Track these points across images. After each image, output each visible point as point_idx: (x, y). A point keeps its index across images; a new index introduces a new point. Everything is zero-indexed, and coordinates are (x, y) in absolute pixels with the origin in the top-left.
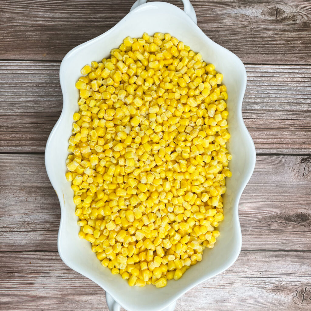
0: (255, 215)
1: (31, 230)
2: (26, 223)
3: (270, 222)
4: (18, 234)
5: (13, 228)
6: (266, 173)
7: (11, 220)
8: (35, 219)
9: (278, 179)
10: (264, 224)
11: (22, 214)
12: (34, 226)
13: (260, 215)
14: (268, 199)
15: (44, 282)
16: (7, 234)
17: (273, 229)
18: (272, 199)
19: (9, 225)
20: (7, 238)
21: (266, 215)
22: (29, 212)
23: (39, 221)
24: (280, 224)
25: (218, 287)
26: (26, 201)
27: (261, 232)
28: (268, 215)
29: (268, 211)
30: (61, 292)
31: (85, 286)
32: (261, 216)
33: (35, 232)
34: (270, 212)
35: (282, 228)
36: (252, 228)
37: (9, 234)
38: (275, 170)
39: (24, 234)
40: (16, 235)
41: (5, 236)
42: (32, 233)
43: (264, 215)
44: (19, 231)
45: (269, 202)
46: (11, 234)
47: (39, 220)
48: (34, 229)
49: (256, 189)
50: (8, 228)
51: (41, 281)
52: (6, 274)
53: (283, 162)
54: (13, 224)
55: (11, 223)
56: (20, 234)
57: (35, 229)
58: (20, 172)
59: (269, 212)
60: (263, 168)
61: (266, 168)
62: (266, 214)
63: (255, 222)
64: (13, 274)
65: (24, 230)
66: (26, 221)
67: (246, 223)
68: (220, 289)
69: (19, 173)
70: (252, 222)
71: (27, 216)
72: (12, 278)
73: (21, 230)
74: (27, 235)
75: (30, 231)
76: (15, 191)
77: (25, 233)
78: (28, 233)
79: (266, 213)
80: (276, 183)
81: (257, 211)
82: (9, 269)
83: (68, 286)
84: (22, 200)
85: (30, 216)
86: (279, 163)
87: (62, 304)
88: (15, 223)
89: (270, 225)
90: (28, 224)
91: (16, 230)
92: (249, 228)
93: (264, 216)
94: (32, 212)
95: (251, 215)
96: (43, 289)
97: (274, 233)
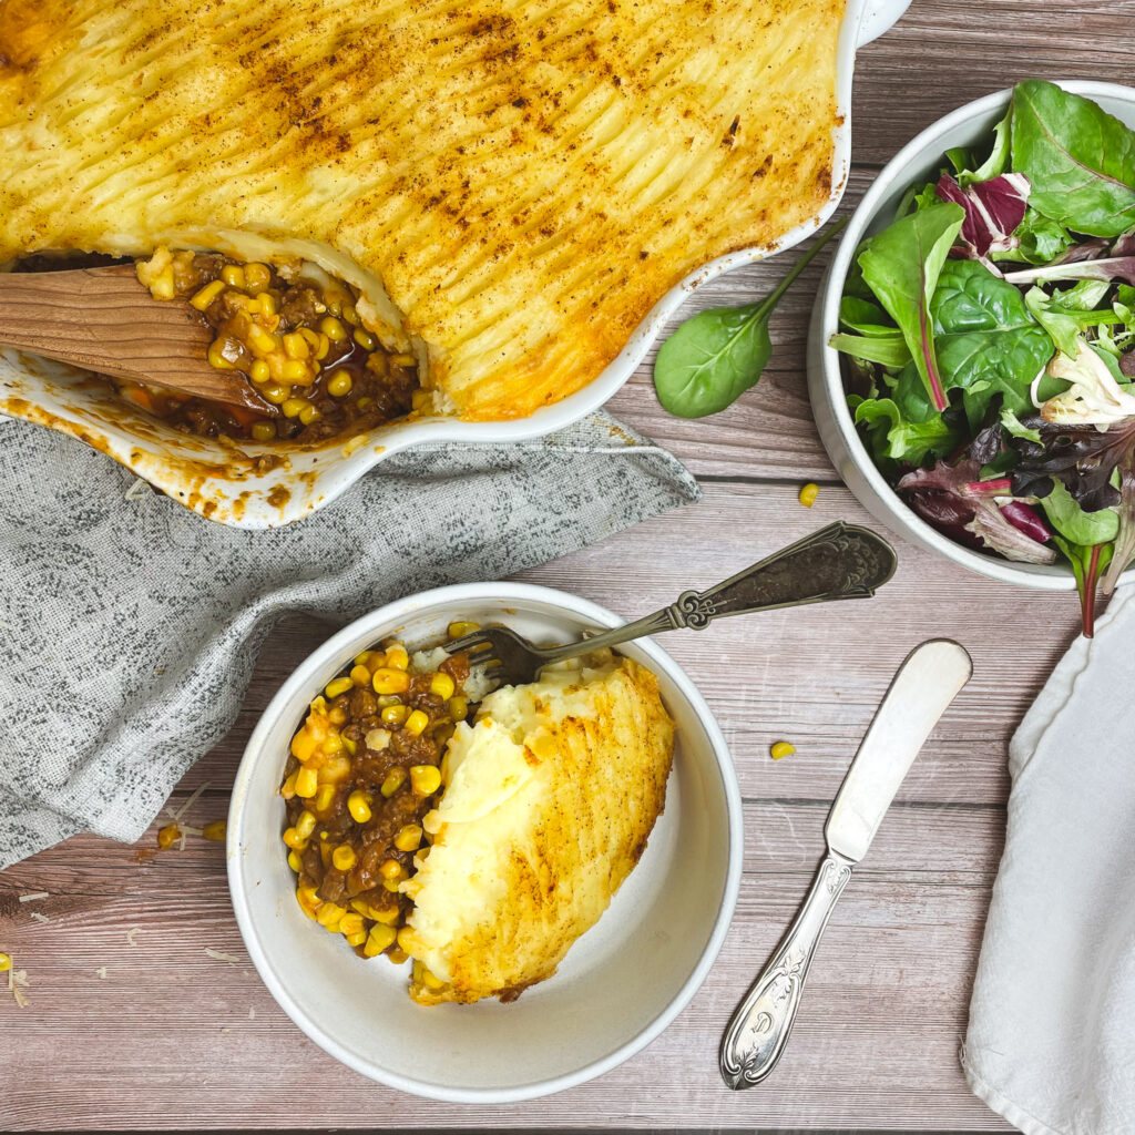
0: (129, 916)
1: (888, 876)
2: (902, 899)
3: (74, 891)
4: (929, 862)
5: (942, 884)
6: (78, 1067)
7: (951, 907)
8: (873, 911)
9: (35, 1045)
10: (95, 885)
11: (916, 929)
12: (877, 889)
13: (108, 915)
14: (78, 973)
15: (845, 707)
16: (962, 862)
17: (64, 867)
18: (65, 973)
19: (955, 892)
20: (962, 849)
21: (87, 914)
22: (891, 934)
23: (861, 903)
24: (37, 884)
25: (271, 675)
26: (901, 972)
27: (110, 856)
28: (79, 915)
29: (81, 929)
30: (790, 673)
31: (712, 689)
32: (105, 911)
33: (875, 869)
34: (71, 927)
35: (33, 870)
36: (140, 870)
37: (955, 863)
38: (44, 1079)
39: (910, 863)
40: (933, 860)
41: (969, 856)
42: (882, 864)
43: (95, 917)
44: (925, 873)
45: (74, 961)
46: (948, 863)
47: (862, 908)
48: (878, 877)
49: (120, 1007)
50: (960, 883)
51: (855, 712)
52: (966, 736)
53: (13, 1107)
54: (942, 895)
55: (950, 899)
56: (921, 863)
57: (873, 876)
58: (923, 1067)
59: (77, 926)
60: (88, 1083)
61: (79, 1083)
62: (88, 918)
63: (129, 891)
64: (944, 736)
65: (908, 876)
66: (901, 906)
67: (159, 887)
68: (265, 668)
69: (926, 1064)
70: (139, 893)
71: (899, 920)
72: (948, 723)
73: (920, 876)
74: (899, 859)
75: (890, 870)
76: (938, 1005)
77: (905, 864)
78: (897, 864)
79: (89, 921)
80: (46, 1031)
81: (120, 929)
82: (956, 751)
83: (770, 691)
84: (917, 974)
85: (888, 920)
86: (28, 1101)
87: (789, 638)
88: (938, 899)
89: (76, 881)
90: (897, 895)
91: (935, 877)
92: (150, 870)
93: (95, 913)
94: (884, 933)
95: (141, 915)
96: (848, 685)
97: (63, 852)
